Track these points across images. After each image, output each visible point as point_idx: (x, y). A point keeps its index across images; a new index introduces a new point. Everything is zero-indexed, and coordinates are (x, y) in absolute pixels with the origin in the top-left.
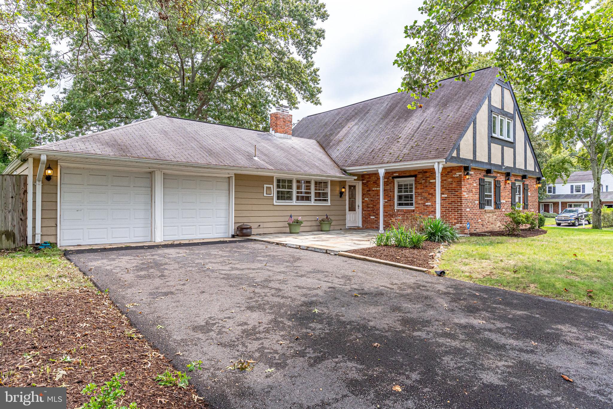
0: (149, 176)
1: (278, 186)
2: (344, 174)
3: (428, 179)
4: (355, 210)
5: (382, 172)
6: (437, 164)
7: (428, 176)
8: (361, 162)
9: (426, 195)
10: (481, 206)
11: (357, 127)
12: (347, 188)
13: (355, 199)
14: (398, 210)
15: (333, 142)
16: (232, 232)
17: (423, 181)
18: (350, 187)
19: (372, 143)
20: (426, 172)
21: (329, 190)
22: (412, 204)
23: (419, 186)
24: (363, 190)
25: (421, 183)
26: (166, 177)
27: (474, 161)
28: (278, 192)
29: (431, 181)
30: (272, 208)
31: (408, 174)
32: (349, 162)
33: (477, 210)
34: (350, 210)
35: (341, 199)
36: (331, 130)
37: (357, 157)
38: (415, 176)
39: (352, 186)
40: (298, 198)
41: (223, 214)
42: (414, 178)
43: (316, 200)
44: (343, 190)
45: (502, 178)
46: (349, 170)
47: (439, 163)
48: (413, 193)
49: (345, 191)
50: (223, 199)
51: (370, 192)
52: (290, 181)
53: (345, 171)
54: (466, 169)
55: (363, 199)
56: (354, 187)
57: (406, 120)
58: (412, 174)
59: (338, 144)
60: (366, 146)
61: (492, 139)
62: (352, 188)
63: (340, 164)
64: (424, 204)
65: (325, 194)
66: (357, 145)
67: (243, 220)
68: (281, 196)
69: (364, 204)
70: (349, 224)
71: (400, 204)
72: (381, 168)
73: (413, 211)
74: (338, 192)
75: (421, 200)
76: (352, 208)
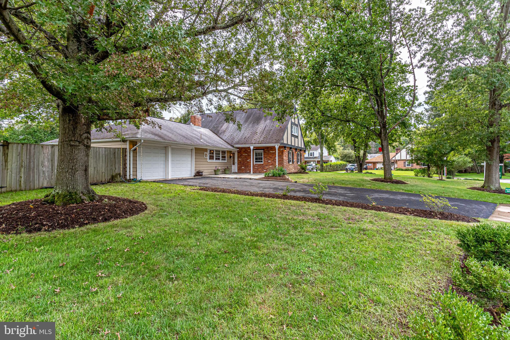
0: (165, 148)
1: (209, 153)
3: (270, 151)
5: (252, 148)
6: (276, 145)
8: (240, 143)
9: (268, 158)
10: (289, 162)
13: (235, 159)
14: (257, 164)
15: (221, 131)
16: (193, 174)
17: (267, 152)
19: (243, 134)
20: (269, 148)
21: (226, 155)
22: (262, 162)
23: (265, 154)
24: (238, 155)
26: (173, 149)
27: (287, 144)
28: (210, 156)
30: (207, 163)
31: (260, 149)
33: (287, 164)
35: (230, 159)
36: (216, 124)
37: (238, 140)
38: (264, 149)
40: (216, 159)
41: (189, 166)
43: (222, 160)
44: (231, 155)
45: (294, 151)
46: (235, 146)
48: (263, 157)
50: (190, 159)
52: (213, 151)
53: (233, 146)
54: (285, 147)
55: (238, 159)
57: (257, 124)
58: (262, 148)
59: (224, 132)
60: (241, 135)
61: (292, 135)
62: (234, 154)
63: (230, 143)
64: (267, 162)
65: (225, 157)
66: (235, 134)
67: (198, 169)
68: (211, 158)
69: (238, 161)
70: (233, 171)
71: (256, 162)
72: (251, 145)
73: (263, 164)
74: (229, 156)
75: (266, 160)
76: (234, 164)
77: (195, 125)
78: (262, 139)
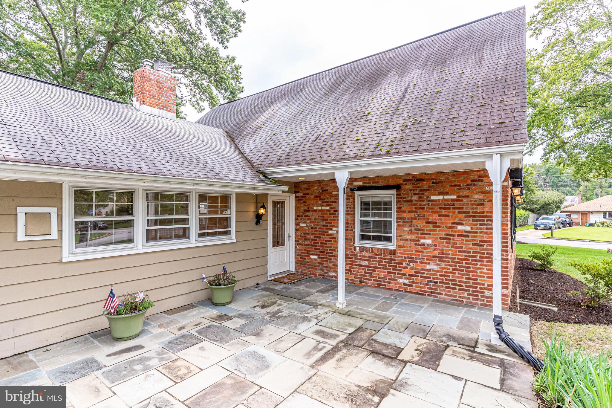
1: (78, 211)
2: (262, 181)
3: (426, 193)
4: (283, 244)
5: (342, 178)
6: (496, 158)
7: (425, 187)
8: (296, 157)
9: (421, 224)
11: (285, 108)
12: (270, 206)
13: (283, 224)
14: (362, 249)
15: (248, 130)
17: (415, 198)
18: (275, 203)
19: (314, 127)
20: (421, 180)
21: (232, 213)
22: (388, 239)
23: (406, 207)
24: (297, 208)
25: (411, 201)
28: (80, 225)
29: (432, 198)
30: (56, 271)
31: (381, 184)
32: (274, 158)
34: (274, 245)
35: (258, 227)
37: (288, 150)
38: (397, 187)
39: (278, 202)
40: (151, 236)
42: (394, 192)
43: (201, 235)
44: (262, 211)
46: (272, 173)
47: (502, 155)
48: (394, 218)
49: (266, 212)
51: (309, 214)
52: (125, 196)
53: (265, 175)
55: (297, 224)
56: (283, 203)
58: (391, 182)
59: (255, 132)
60: (304, 132)
62: (279, 206)
63: (256, 161)
64: (416, 242)
65: (225, 222)
66: (287, 131)
69: (299, 233)
70: (272, 271)
71: (363, 237)
72: (340, 168)
73: (394, 252)
74: (251, 215)
75: (410, 232)
76: (278, 241)
77: (143, 103)
78: (390, 134)
